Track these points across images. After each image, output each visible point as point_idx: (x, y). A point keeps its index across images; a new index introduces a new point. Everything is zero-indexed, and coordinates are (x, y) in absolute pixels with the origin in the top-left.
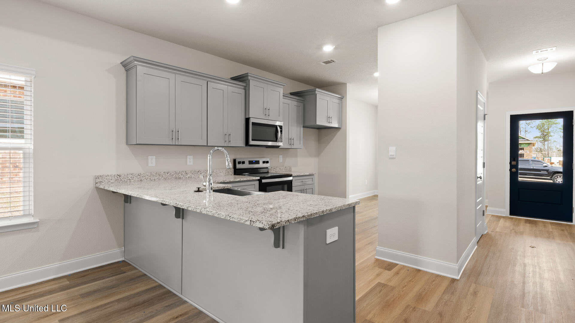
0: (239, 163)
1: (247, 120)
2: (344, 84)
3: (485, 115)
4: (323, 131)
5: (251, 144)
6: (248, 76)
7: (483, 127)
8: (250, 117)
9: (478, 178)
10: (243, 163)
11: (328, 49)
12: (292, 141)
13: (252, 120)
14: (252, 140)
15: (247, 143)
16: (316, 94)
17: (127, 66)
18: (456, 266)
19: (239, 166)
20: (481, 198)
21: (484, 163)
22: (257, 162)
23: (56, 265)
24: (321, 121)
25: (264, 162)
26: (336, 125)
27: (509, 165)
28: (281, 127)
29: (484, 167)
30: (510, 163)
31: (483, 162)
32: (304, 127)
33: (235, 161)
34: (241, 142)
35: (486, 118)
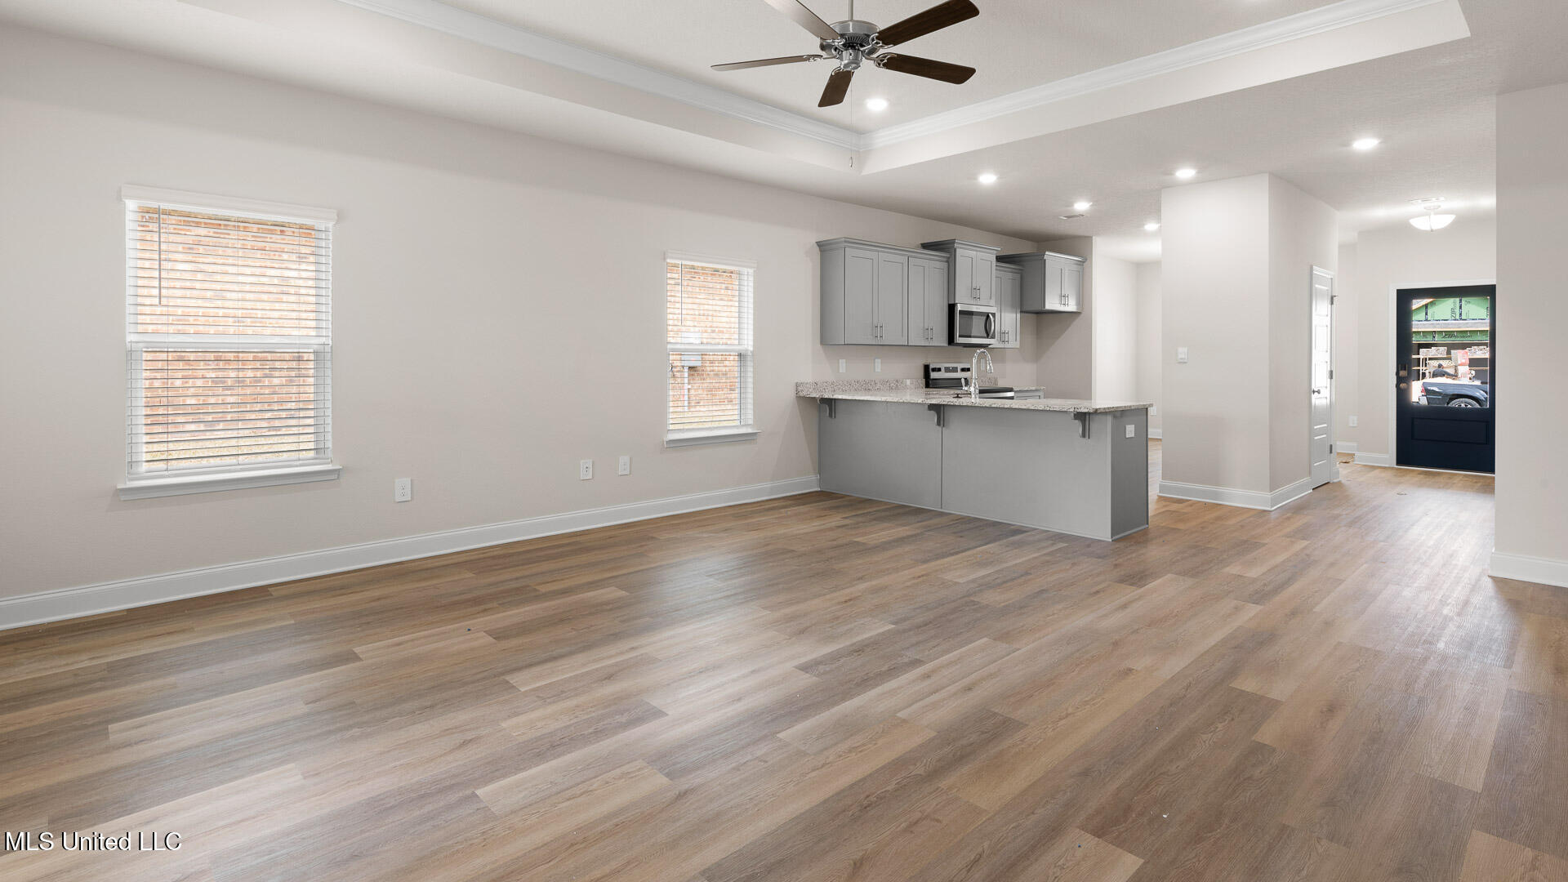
0: (934, 370)
1: (952, 308)
2: (1088, 239)
3: (1332, 298)
4: (1044, 316)
5: (958, 342)
6: (954, 243)
7: (1329, 315)
8: (957, 302)
9: (1314, 392)
10: (939, 370)
11: (1082, 206)
12: (1006, 335)
13: (959, 307)
14: (960, 336)
15: (951, 340)
16: (1045, 260)
17: (822, 246)
18: (1268, 495)
19: (934, 375)
20: (1325, 425)
21: (1331, 372)
22: (955, 370)
23: (767, 485)
24: (1052, 304)
25: (963, 370)
26: (1071, 307)
27: (1395, 377)
28: (994, 315)
29: (1331, 377)
30: (1397, 373)
31: (1329, 369)
32: (1021, 312)
33: (926, 367)
34: (941, 340)
35: (1334, 303)
